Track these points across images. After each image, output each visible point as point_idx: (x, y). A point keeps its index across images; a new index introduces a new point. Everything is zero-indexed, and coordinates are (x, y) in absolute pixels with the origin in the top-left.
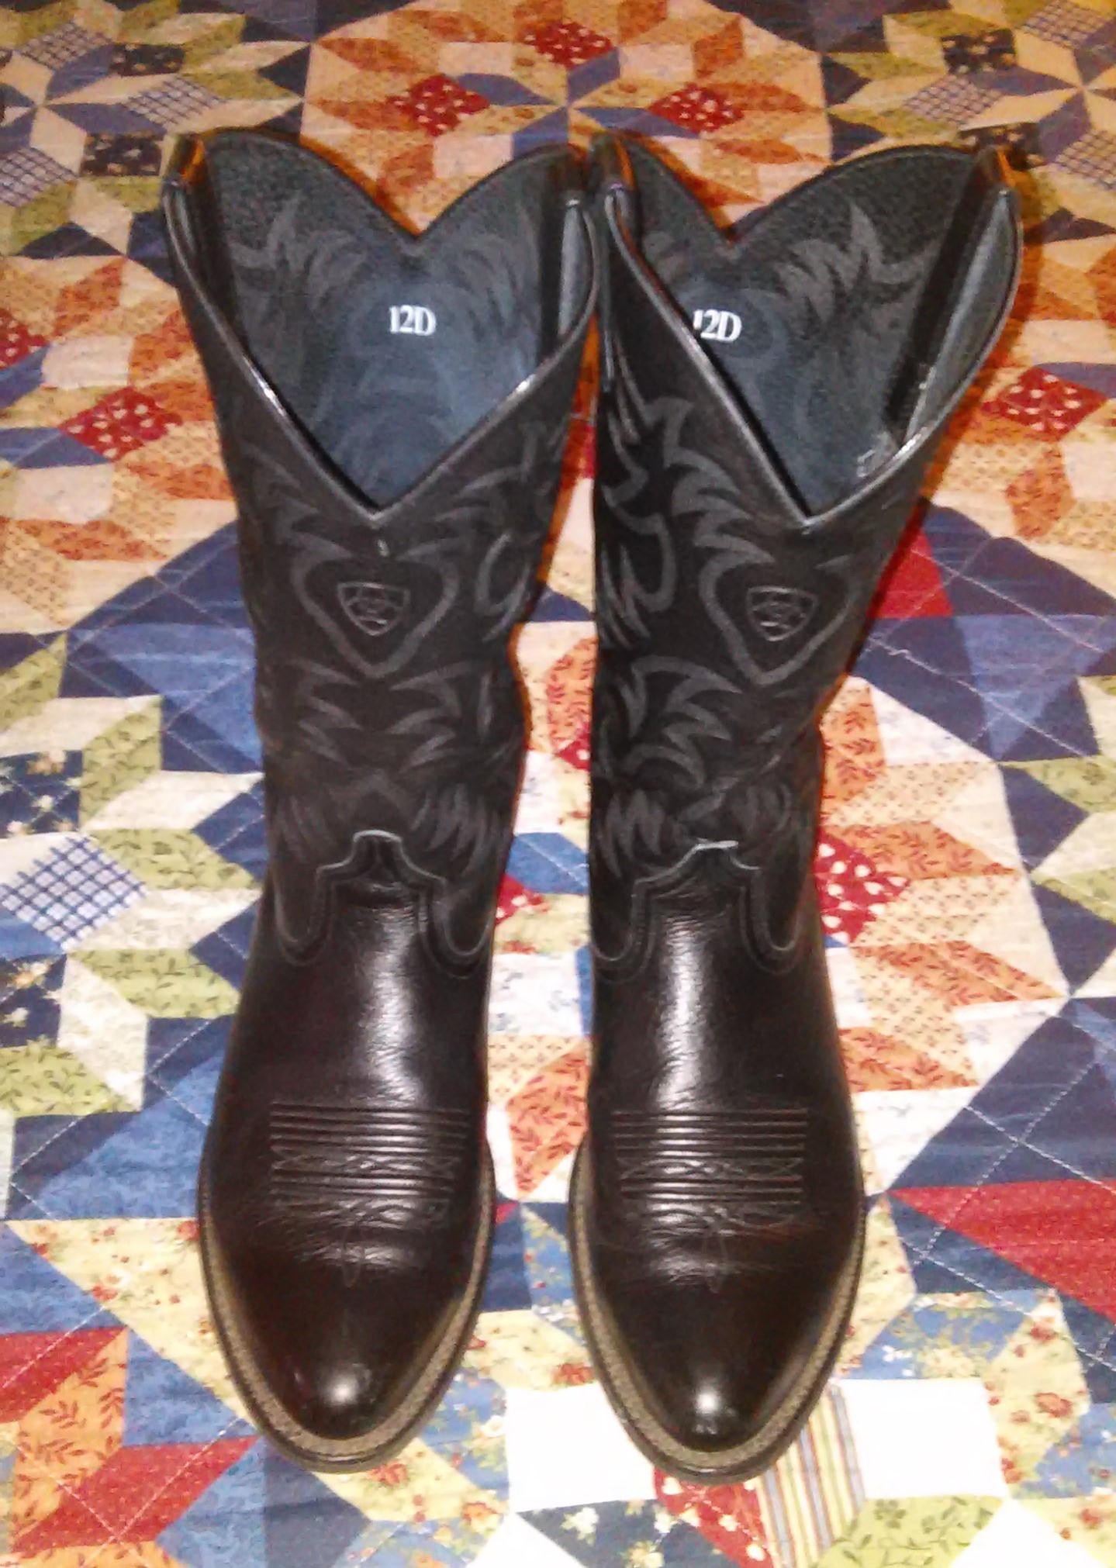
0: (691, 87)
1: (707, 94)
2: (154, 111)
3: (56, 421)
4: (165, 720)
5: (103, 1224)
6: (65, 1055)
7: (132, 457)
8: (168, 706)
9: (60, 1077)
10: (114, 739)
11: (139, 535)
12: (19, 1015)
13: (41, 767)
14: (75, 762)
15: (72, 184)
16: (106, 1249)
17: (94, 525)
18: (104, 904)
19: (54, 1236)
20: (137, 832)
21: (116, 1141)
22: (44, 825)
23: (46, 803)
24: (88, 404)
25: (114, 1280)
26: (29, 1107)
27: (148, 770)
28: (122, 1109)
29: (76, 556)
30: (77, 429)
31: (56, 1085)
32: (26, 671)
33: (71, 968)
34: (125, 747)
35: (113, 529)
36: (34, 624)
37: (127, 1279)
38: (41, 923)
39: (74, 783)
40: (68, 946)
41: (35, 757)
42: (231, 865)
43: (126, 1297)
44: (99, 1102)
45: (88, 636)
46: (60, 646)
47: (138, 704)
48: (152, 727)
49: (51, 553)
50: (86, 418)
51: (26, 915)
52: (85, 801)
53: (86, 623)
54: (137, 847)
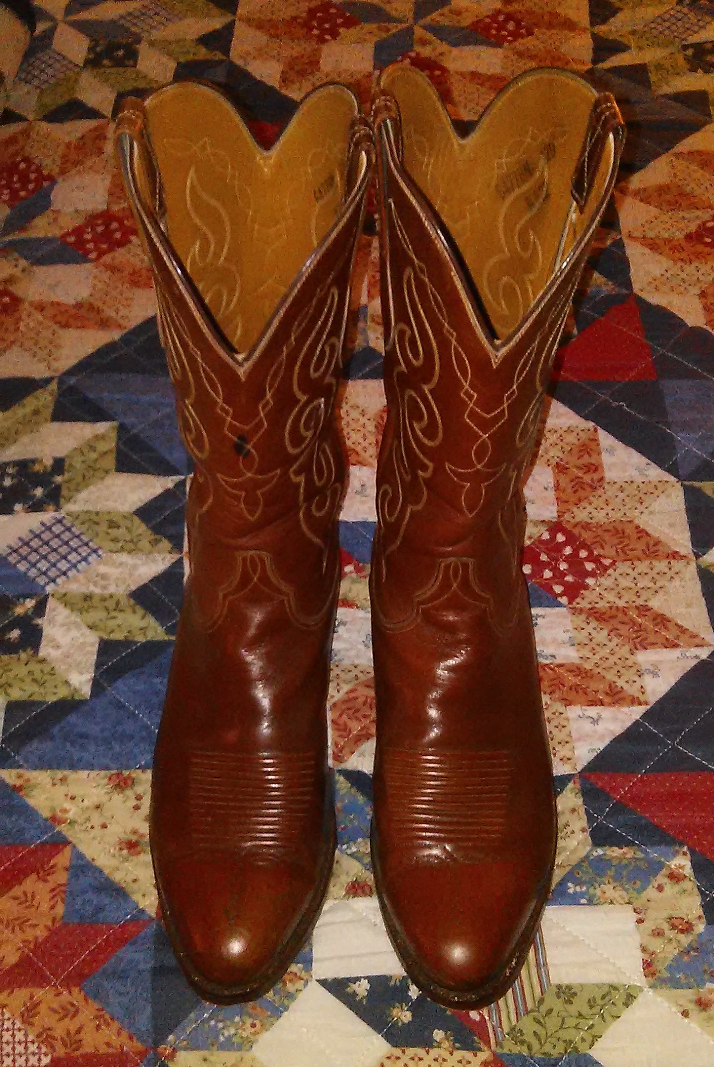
0: (499, 12)
1: (509, 17)
2: (135, 25)
3: (58, 233)
4: (119, 438)
5: (59, 774)
6: (43, 661)
7: (107, 258)
8: (122, 429)
9: (38, 675)
10: (85, 451)
11: (110, 312)
12: (15, 634)
13: (37, 468)
14: (59, 465)
15: (79, 74)
16: (61, 790)
17: (79, 305)
18: (74, 561)
19: (28, 780)
20: (97, 513)
21: (73, 718)
22: (36, 507)
23: (39, 492)
24: (79, 222)
25: (65, 811)
26: (16, 694)
27: (107, 472)
28: (77, 698)
29: (67, 326)
30: (72, 239)
31: (35, 681)
32: (30, 404)
33: (51, 603)
34: (94, 456)
35: (91, 307)
36: (38, 371)
37: (73, 811)
38: (33, 572)
39: (59, 479)
40: (49, 589)
41: (33, 461)
42: (158, 537)
43: (72, 823)
44: (63, 692)
45: (73, 381)
46: (53, 386)
47: (102, 427)
48: (110, 444)
49: (51, 324)
50: (78, 231)
51: (22, 567)
52: (64, 492)
53: (71, 372)
54: (97, 524)
